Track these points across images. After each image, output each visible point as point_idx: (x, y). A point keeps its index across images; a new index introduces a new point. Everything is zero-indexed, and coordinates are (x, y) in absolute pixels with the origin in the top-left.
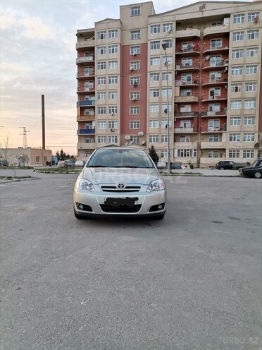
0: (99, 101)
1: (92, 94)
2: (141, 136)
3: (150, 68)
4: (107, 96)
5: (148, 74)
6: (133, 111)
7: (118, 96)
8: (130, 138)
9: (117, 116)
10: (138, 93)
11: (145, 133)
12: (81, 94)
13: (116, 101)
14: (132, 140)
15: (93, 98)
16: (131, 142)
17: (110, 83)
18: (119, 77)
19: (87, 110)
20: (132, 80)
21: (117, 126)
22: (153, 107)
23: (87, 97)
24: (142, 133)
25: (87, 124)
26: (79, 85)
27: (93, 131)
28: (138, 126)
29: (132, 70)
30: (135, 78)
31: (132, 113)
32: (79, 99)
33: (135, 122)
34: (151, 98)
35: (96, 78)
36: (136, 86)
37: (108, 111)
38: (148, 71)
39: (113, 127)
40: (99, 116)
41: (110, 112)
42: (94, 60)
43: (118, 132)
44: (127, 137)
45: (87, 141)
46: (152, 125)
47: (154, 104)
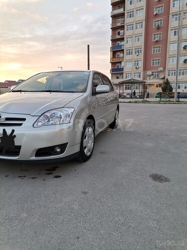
0: (126, 45)
1: (122, 39)
2: (161, 71)
3: (173, 10)
4: (134, 39)
5: (171, 16)
6: (155, 51)
7: (142, 39)
8: (151, 73)
9: (142, 56)
10: (160, 34)
11: (165, 68)
12: (114, 41)
13: (141, 43)
14: (153, 75)
15: (122, 43)
16: (152, 77)
17: (137, 28)
18: (144, 22)
19: (119, 53)
20: (155, 23)
21: (141, 64)
22: (173, 45)
23: (118, 42)
24: (162, 69)
25: (117, 65)
26: (112, 33)
27: (122, 69)
28: (158, 63)
29: (156, 15)
30: (158, 21)
31: (154, 52)
32: (112, 45)
33: (156, 60)
34: (172, 37)
35: (125, 26)
36: (158, 28)
37: (134, 53)
38: (170, 12)
39: (138, 65)
40: (127, 57)
41: (136, 53)
42: (124, 11)
43: (141, 69)
44: (149, 73)
45: (118, 78)
46: (171, 61)
47: (174, 42)
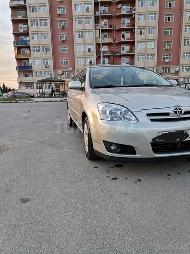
0: (32, 41)
1: (27, 35)
2: (70, 71)
3: (75, 13)
4: (40, 36)
5: (73, 19)
6: (63, 50)
7: (49, 37)
8: (61, 73)
9: (50, 54)
10: (66, 34)
11: (74, 68)
12: (17, 35)
13: (48, 41)
14: (63, 74)
15: (27, 39)
16: (63, 76)
17: (41, 25)
18: (49, 20)
19: (23, 49)
20: (60, 23)
21: (50, 63)
22: (79, 46)
23: (22, 37)
24: (71, 69)
25: (24, 62)
26: (13, 26)
27: (31, 67)
28: (67, 63)
29: (59, 15)
30: (62, 21)
31: (62, 52)
32: (15, 39)
33: (65, 60)
34: (77, 39)
35: (29, 20)
36: (63, 28)
37: (41, 50)
38: (73, 15)
39: (47, 64)
40: (34, 54)
41: (44, 51)
42: (25, 3)
43: (51, 68)
44: (60, 72)
45: (26, 76)
46: (79, 62)
47: (79, 44)
